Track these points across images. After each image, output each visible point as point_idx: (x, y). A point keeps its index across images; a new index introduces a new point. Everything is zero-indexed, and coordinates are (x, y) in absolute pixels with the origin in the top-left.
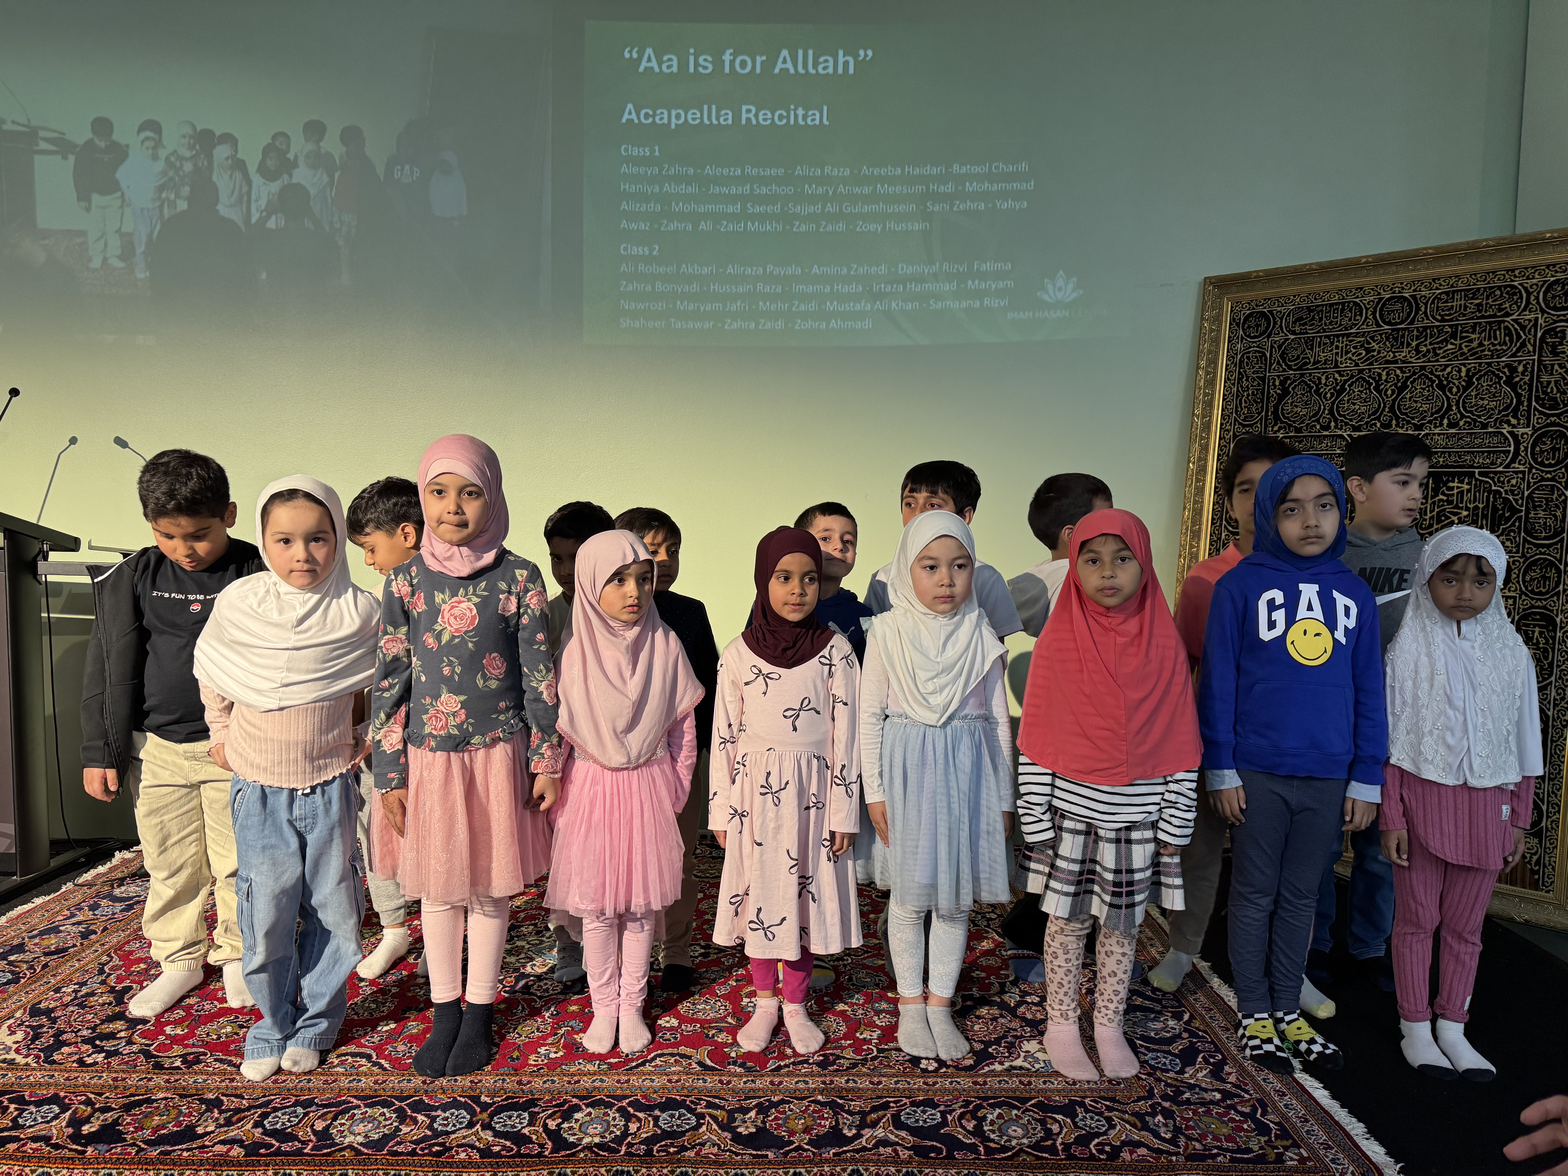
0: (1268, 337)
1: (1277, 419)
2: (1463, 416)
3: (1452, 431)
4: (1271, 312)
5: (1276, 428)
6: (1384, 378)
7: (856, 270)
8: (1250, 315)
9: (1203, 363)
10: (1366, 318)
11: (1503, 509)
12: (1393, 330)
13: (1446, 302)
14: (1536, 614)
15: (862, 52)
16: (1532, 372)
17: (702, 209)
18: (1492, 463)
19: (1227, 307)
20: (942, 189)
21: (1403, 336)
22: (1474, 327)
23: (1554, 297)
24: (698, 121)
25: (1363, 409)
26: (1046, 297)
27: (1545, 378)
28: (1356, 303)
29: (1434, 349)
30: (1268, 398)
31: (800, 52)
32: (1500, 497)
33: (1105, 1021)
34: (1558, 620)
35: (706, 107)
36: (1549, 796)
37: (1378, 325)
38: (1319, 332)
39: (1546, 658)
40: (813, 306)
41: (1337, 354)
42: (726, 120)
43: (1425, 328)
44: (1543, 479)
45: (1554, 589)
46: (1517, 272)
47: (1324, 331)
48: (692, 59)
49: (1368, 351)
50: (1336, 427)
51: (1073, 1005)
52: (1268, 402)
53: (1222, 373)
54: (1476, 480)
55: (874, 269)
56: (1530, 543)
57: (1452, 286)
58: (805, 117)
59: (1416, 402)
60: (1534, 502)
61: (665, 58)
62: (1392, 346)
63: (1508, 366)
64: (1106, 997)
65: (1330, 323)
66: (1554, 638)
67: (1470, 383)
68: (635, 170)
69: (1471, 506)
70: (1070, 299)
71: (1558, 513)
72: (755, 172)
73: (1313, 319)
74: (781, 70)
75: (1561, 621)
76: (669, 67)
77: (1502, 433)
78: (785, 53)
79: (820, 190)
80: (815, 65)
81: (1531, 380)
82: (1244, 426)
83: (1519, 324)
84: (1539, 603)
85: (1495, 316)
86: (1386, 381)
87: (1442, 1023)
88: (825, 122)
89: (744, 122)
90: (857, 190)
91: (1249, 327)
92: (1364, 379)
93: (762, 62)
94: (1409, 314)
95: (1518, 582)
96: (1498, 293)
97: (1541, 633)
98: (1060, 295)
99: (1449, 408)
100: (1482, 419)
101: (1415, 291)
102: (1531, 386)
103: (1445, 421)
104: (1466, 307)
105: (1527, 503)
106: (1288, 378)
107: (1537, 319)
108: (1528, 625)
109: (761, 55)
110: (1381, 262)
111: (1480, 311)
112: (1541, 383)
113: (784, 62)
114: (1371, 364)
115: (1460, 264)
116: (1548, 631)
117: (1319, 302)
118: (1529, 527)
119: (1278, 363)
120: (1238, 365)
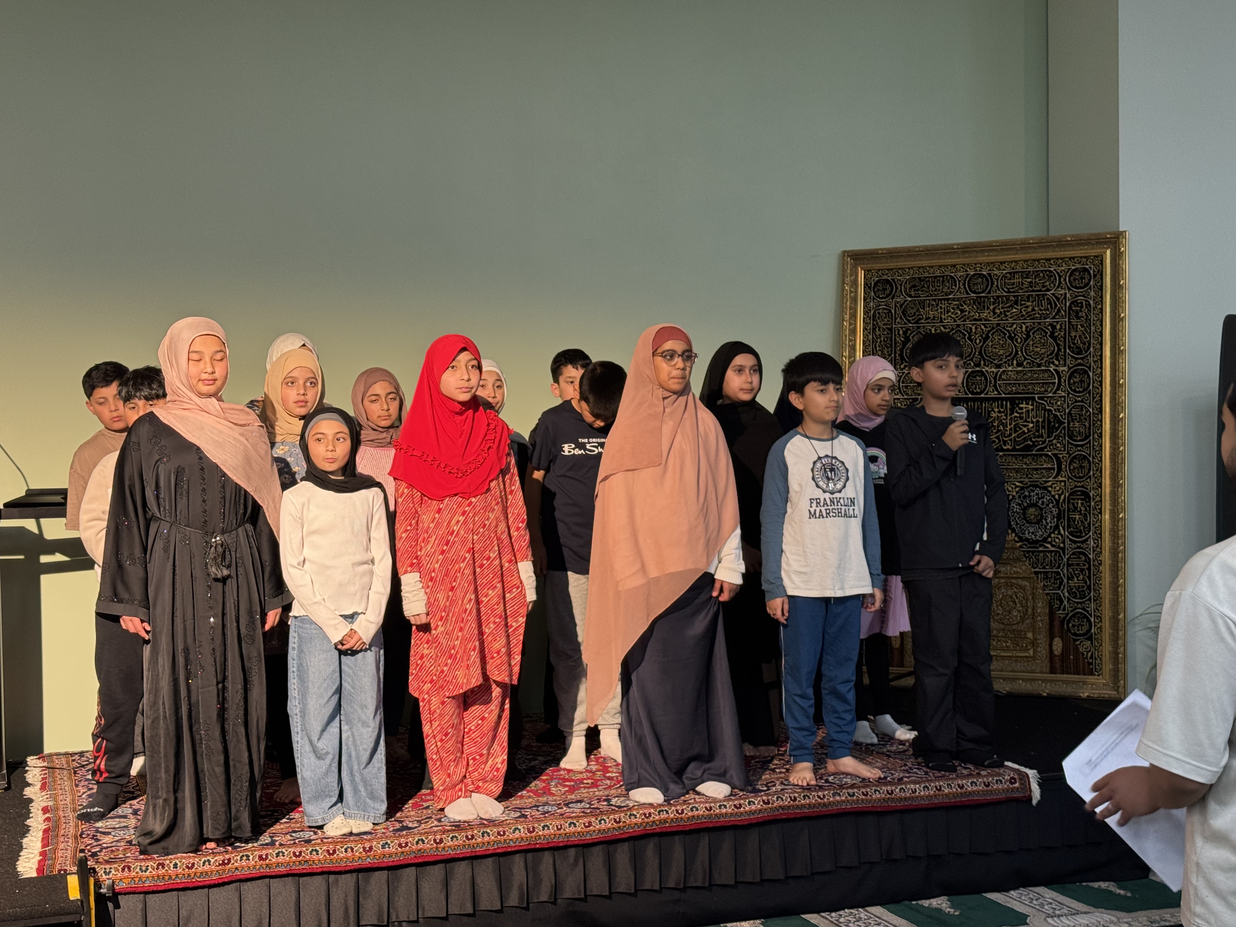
0: (893, 298)
2: (1025, 359)
3: (1020, 369)
4: (893, 280)
5: (902, 366)
6: (974, 330)
8: (878, 281)
9: (847, 317)
10: (959, 287)
11: (1054, 422)
12: (977, 297)
13: (1010, 279)
14: (1078, 491)
16: (1065, 330)
18: (1046, 391)
19: (861, 274)
21: (984, 302)
22: (1028, 297)
23: (1075, 279)
27: (1073, 334)
28: (951, 277)
29: (1005, 311)
30: (895, 343)
32: (1052, 413)
34: (1091, 495)
36: (1094, 611)
37: (968, 293)
38: (928, 296)
39: (1086, 520)
41: (941, 312)
43: (998, 297)
44: (1076, 401)
45: (1087, 474)
46: (1052, 262)
47: (932, 296)
49: (962, 311)
52: (895, 347)
53: (860, 325)
54: (1037, 402)
56: (1072, 444)
57: (1013, 269)
59: (995, 348)
60: (1072, 416)
62: (978, 308)
63: (1051, 325)
65: (936, 290)
66: (1089, 506)
67: (1028, 336)
69: (1034, 420)
71: (1087, 424)
73: (923, 286)
75: (1093, 495)
77: (1050, 371)
81: (1065, 334)
83: (1056, 297)
84: (1079, 484)
85: (1040, 291)
86: (975, 333)
91: (878, 290)
92: (960, 331)
94: (987, 286)
95: (1066, 471)
96: (1041, 275)
97: (1082, 504)
99: (1017, 352)
100: (1038, 361)
101: (990, 270)
102: (1065, 338)
103: (1015, 362)
104: (1022, 284)
105: (1068, 417)
106: (908, 329)
107: (1066, 294)
108: (1074, 499)
110: (967, 249)
111: (1031, 287)
112: (1071, 337)
114: (965, 321)
115: (1017, 254)
116: (1086, 502)
117: (926, 275)
118: (1070, 433)
119: (901, 318)
120: (871, 318)
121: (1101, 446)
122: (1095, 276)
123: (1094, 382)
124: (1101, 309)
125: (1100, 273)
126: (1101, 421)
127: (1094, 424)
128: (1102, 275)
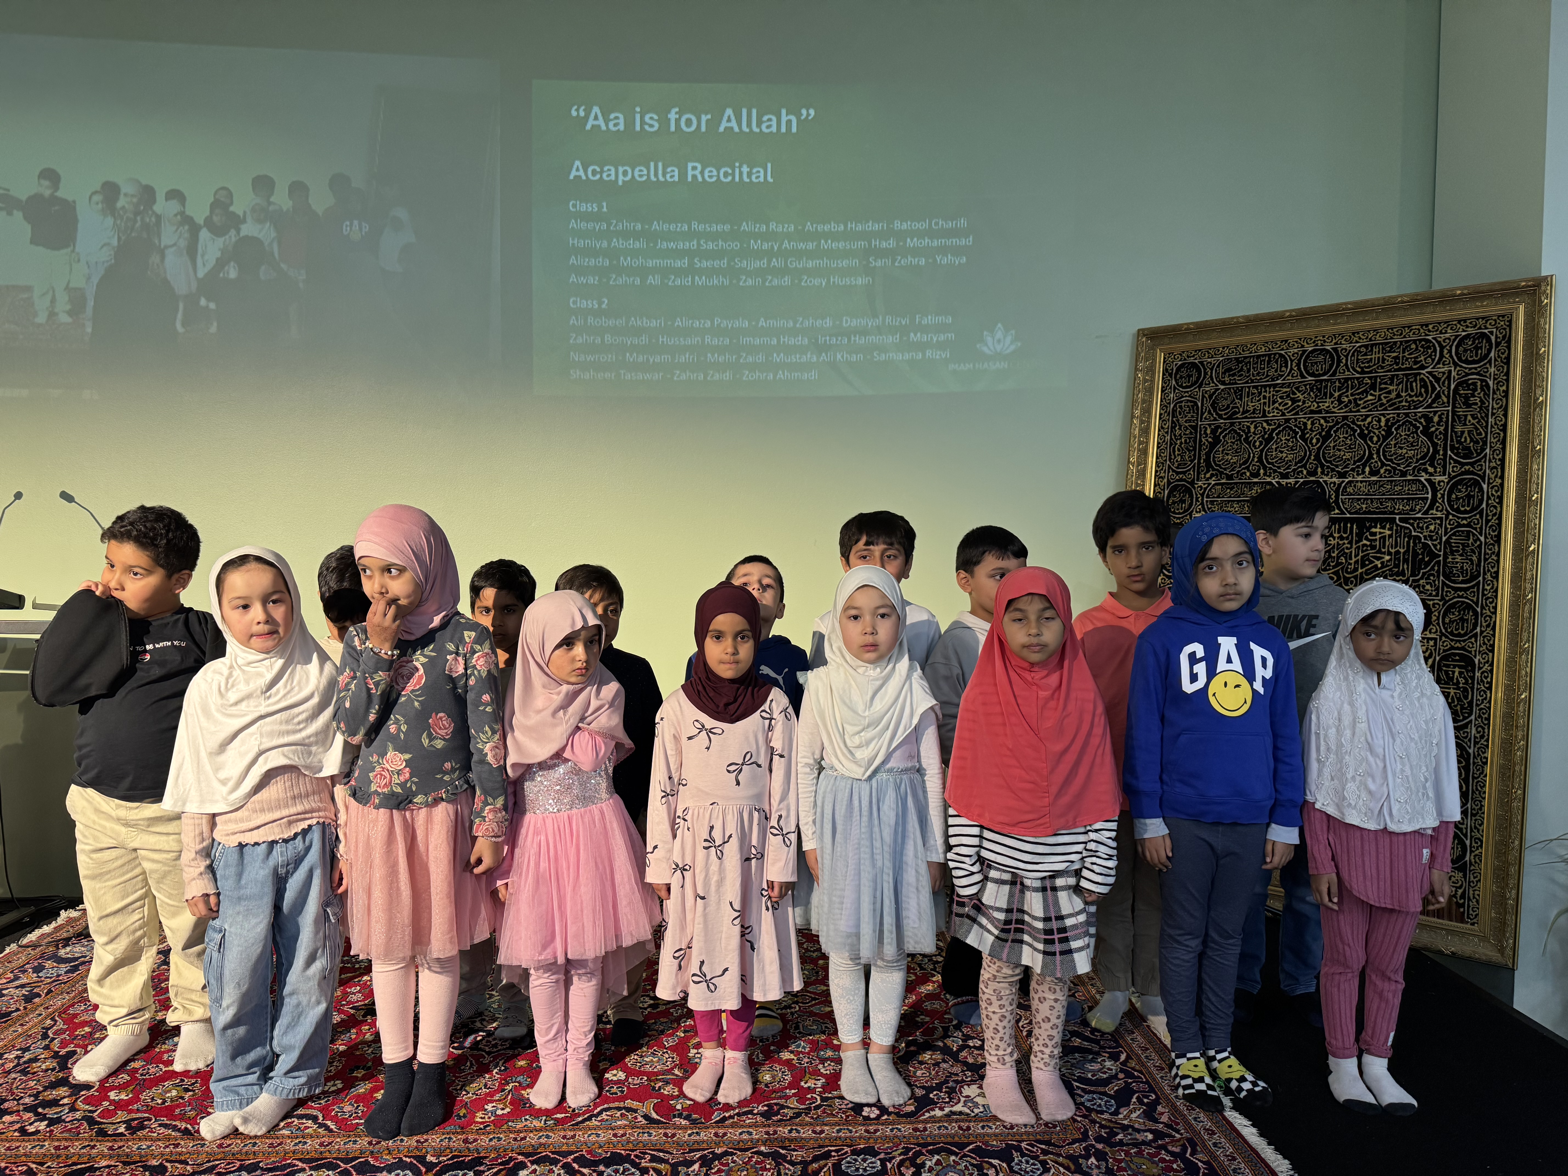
0: (1200, 387)
1: (1209, 466)
2: (1383, 465)
3: (1373, 478)
4: (1201, 363)
5: (1208, 475)
6: (1309, 427)
7: (802, 323)
8: (1182, 366)
9: (1137, 413)
10: (1292, 369)
11: (1423, 554)
12: (1316, 381)
13: (1366, 354)
14: (1455, 655)
15: (804, 112)
16: (1447, 422)
17: (650, 263)
18: (1412, 510)
19: (1160, 357)
20: (884, 244)
21: (1326, 387)
22: (1392, 379)
24: (645, 178)
25: (1290, 457)
26: (985, 349)
27: (1459, 429)
28: (1281, 355)
29: (1355, 400)
30: (1200, 446)
31: (744, 112)
32: (1420, 542)
33: (1041, 1065)
34: (1476, 661)
35: (652, 164)
36: (1471, 831)
37: (1303, 376)
38: (1247, 382)
39: (1466, 697)
40: (760, 358)
41: (1265, 403)
42: (672, 177)
43: (1346, 380)
44: (1459, 525)
45: (1471, 631)
46: (1430, 327)
47: (1252, 382)
48: (638, 117)
49: (1294, 401)
50: (1265, 474)
51: (1009, 1050)
52: (1200, 450)
53: (1155, 422)
54: (1397, 525)
55: (819, 323)
56: (1448, 586)
57: (1371, 340)
58: (749, 175)
59: (1339, 450)
60: (1451, 547)
61: (612, 116)
62: (1316, 396)
63: (1424, 416)
64: (1041, 1042)
65: (1258, 374)
66: (1473, 678)
67: (1389, 433)
68: (583, 225)
69: (1393, 551)
70: (1008, 351)
71: (1474, 558)
72: (701, 227)
73: (1242, 370)
74: (726, 128)
75: (1480, 662)
76: (615, 125)
77: (1420, 481)
78: (729, 112)
79: (765, 246)
80: (759, 123)
81: (1446, 429)
82: (1178, 473)
83: (1434, 377)
84: (1458, 645)
85: (1411, 369)
86: (1311, 430)
87: (1367, 1059)
88: (770, 179)
89: (690, 179)
90: (802, 246)
91: (1181, 377)
92: (1291, 428)
93: (707, 121)
94: (1331, 366)
95: (1438, 624)
96: (1413, 346)
97: (1460, 673)
98: (999, 348)
99: (1371, 455)
100: (1401, 468)
101: (1336, 344)
102: (1446, 435)
103: (1367, 469)
105: (1445, 548)
106: (1218, 427)
107: (1450, 371)
108: (1448, 666)
109: (706, 114)
110: (1304, 316)
111: (1397, 364)
112: (1456, 433)
113: (728, 121)
114: (1297, 414)
115: (1377, 319)
116: (1467, 671)
117: (1246, 354)
118: (1448, 571)
119: (1209, 412)
120: (1171, 414)
121: (1496, 591)
122: (1498, 344)
123: (1488, 498)
124: (1506, 392)
125: (1508, 340)
126: (1498, 555)
127: (1486, 560)
128: (1509, 342)
